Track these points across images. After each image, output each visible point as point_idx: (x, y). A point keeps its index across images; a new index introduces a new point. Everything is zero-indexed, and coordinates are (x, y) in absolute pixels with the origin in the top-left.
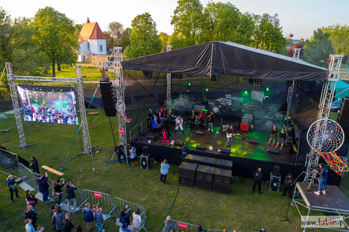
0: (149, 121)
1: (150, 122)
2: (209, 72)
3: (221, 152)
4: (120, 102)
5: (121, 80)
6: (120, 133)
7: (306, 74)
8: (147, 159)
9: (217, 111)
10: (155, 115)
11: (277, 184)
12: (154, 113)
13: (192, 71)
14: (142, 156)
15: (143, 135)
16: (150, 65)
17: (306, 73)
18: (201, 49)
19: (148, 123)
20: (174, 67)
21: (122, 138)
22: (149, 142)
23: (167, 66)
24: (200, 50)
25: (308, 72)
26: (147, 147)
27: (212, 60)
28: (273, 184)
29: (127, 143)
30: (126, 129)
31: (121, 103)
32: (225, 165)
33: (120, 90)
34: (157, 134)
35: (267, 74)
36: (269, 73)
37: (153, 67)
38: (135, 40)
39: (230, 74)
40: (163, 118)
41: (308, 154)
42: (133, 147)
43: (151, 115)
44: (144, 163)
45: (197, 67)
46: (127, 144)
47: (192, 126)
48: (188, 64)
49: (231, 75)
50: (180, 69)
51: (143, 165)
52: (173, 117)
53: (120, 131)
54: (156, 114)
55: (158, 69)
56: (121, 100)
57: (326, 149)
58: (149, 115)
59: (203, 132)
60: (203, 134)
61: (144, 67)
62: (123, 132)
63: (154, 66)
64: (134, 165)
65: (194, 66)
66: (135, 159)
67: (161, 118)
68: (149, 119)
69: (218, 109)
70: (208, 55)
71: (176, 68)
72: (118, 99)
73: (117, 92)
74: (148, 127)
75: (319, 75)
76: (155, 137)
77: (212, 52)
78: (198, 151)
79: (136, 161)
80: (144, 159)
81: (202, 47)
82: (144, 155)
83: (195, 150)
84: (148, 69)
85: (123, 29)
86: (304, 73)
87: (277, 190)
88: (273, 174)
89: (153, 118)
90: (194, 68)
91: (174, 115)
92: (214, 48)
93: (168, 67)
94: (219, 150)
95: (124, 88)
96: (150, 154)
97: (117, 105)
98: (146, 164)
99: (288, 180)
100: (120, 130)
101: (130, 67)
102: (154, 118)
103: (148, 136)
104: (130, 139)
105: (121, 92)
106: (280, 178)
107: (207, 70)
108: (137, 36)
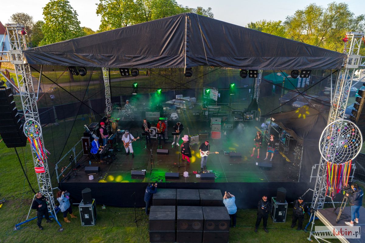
0: (86, 143)
1: (88, 144)
2: (182, 64)
3: (202, 178)
4: (31, 122)
5: (29, 85)
6: (37, 173)
7: (320, 60)
8: (91, 209)
9: (176, 117)
10: (93, 133)
11: (283, 212)
12: (92, 130)
13: (155, 63)
14: (82, 205)
15: (79, 167)
16: (80, 55)
17: (319, 58)
18: (167, 25)
19: (84, 146)
20: (124, 56)
21: (42, 181)
22: (91, 178)
23: (112, 56)
24: (166, 27)
25: (321, 58)
26: (88, 190)
27: (186, 43)
28: (278, 213)
29: (52, 186)
30: (48, 166)
31: (33, 123)
32: (214, 199)
33: (29, 102)
34: (101, 161)
35: (268, 62)
36: (270, 60)
37: (87, 57)
38: (51, 33)
39: (215, 64)
40: (107, 136)
41: (313, 166)
42: (63, 193)
43: (87, 134)
44: (87, 216)
45: (162, 56)
46: (53, 188)
47: (148, 142)
48: (147, 52)
49: (217, 65)
50: (134, 60)
51: (84, 220)
52: (120, 132)
53: (37, 170)
54: (95, 131)
55: (95, 61)
56: (32, 118)
57: (341, 160)
58: (84, 134)
59: (167, 150)
60: (167, 152)
61: (70, 59)
62: (44, 171)
63: (88, 55)
64: (69, 220)
65: (157, 53)
66: (69, 211)
67: (103, 137)
68: (84, 140)
69: (176, 115)
70: (180, 34)
71: (128, 58)
72: (27, 116)
73: (23, 105)
74: (85, 152)
75: (335, 61)
76: (99, 168)
77: (186, 30)
78: (170, 182)
79: (71, 213)
80: (85, 210)
81: (168, 23)
82: (85, 203)
83: (164, 181)
84: (78, 62)
85: (34, 22)
86: (317, 58)
87: (282, 220)
88: (277, 200)
89: (92, 139)
90: (157, 58)
91: (121, 129)
92: (188, 23)
93: (114, 57)
94: (198, 176)
95: (36, 96)
96: (94, 200)
97: (26, 128)
98: (90, 216)
99: (299, 206)
100: (36, 168)
101: (43, 60)
102: (94, 139)
103: (87, 169)
104: (58, 178)
105: (31, 105)
106: (287, 204)
107: (179, 59)
108: (52, 28)
